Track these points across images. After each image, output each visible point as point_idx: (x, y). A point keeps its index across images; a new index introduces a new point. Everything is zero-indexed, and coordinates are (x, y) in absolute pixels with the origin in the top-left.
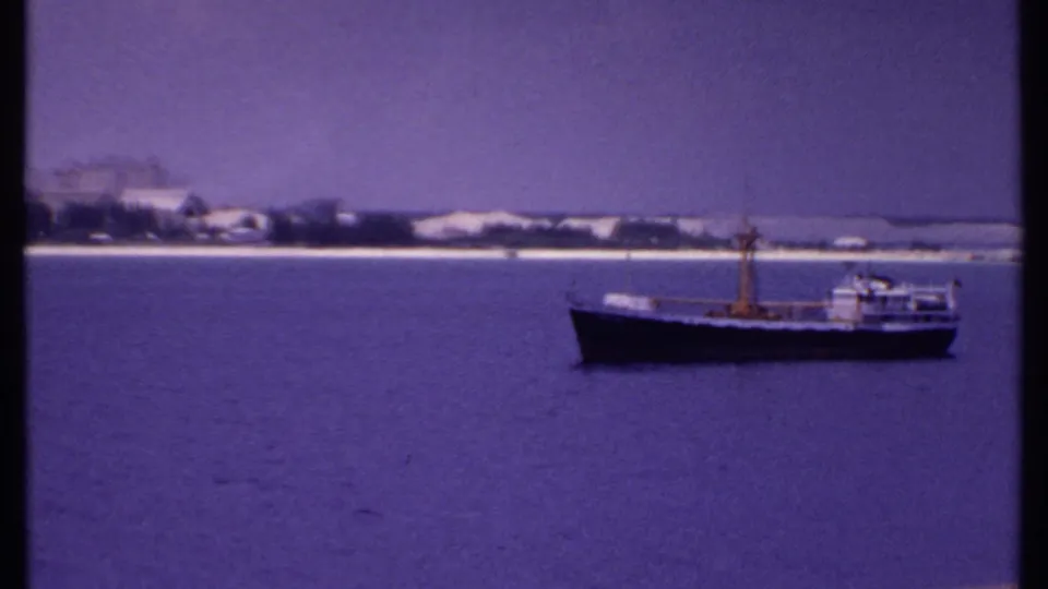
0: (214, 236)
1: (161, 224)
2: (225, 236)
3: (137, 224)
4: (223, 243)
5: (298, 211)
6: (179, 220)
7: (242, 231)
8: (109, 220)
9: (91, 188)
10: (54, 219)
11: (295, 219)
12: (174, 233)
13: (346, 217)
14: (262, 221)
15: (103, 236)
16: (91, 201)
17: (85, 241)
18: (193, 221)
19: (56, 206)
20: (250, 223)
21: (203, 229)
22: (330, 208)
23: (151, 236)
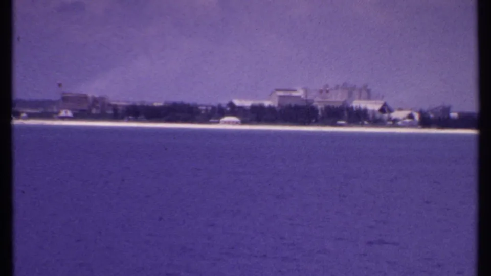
0: (395, 123)
1: (371, 116)
2: (400, 123)
3: (359, 117)
4: (398, 126)
5: (432, 111)
6: (378, 115)
7: (408, 120)
8: (346, 114)
9: (337, 98)
10: (320, 113)
11: (432, 116)
12: (376, 121)
13: (454, 115)
14: (417, 116)
15: (343, 122)
16: (337, 105)
17: (334, 124)
18: (386, 115)
19: (320, 107)
20: (411, 116)
21: (390, 119)
22: (447, 110)
23: (366, 122)
